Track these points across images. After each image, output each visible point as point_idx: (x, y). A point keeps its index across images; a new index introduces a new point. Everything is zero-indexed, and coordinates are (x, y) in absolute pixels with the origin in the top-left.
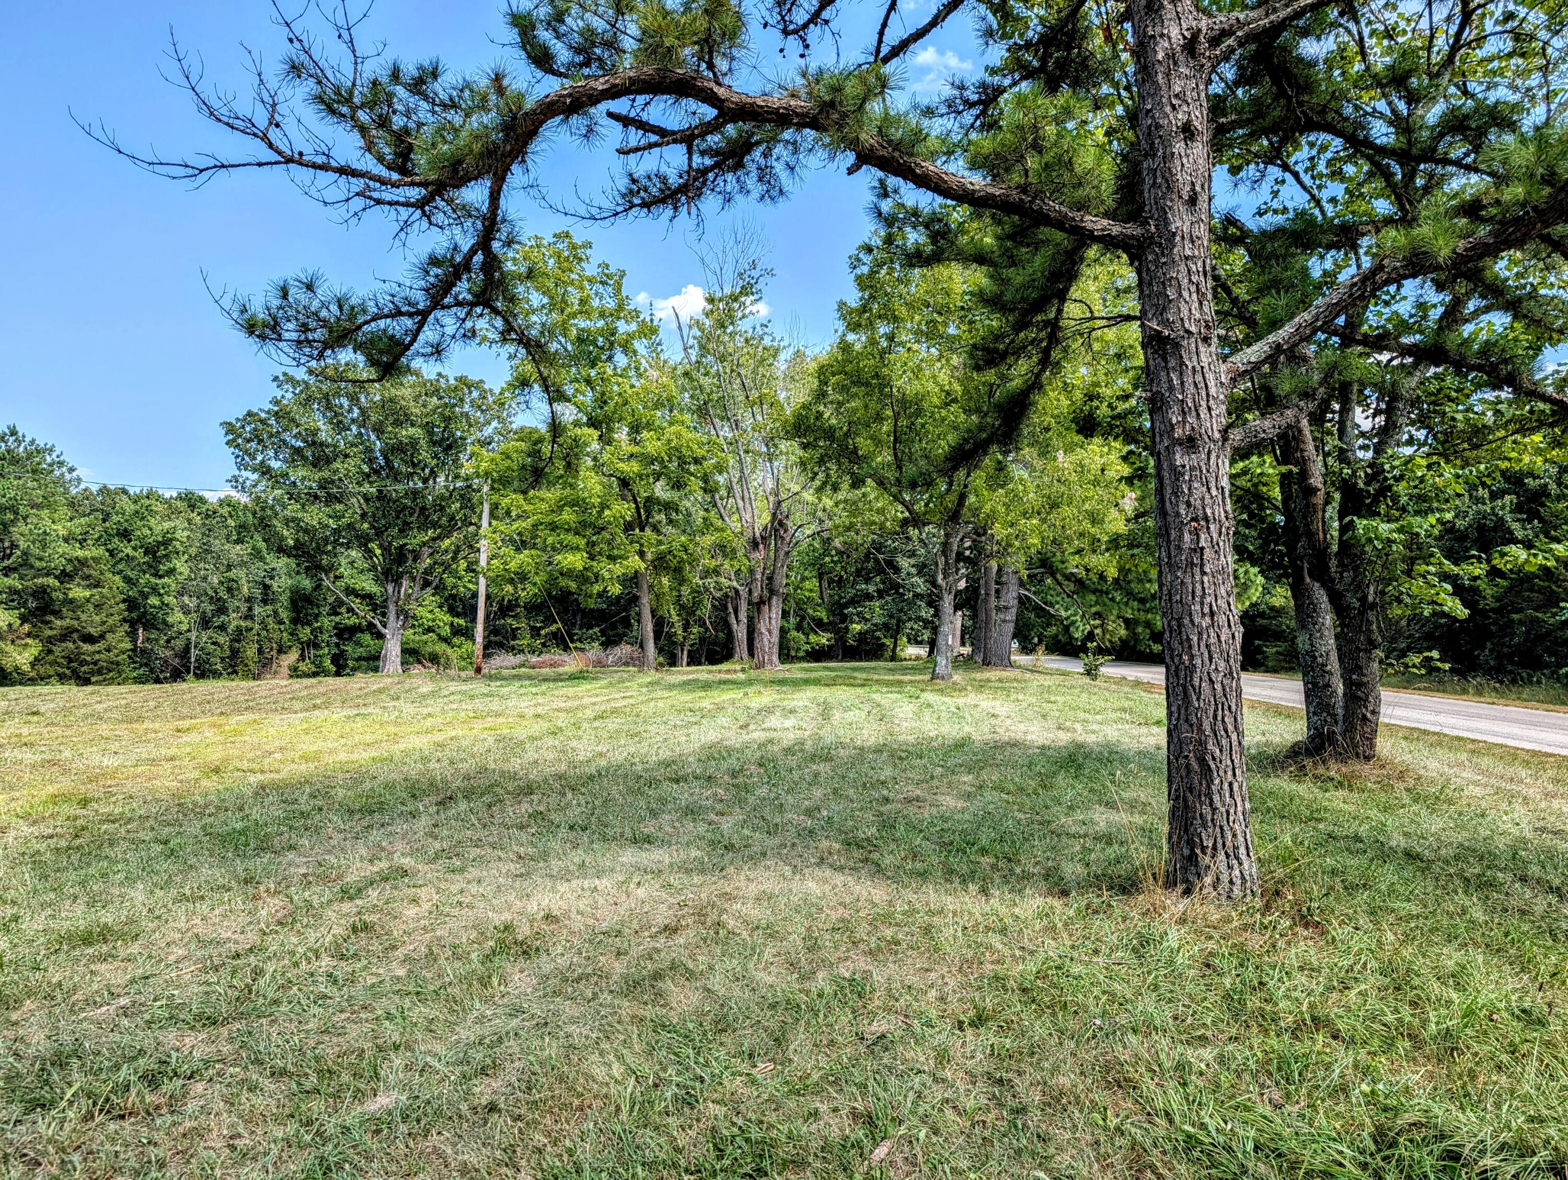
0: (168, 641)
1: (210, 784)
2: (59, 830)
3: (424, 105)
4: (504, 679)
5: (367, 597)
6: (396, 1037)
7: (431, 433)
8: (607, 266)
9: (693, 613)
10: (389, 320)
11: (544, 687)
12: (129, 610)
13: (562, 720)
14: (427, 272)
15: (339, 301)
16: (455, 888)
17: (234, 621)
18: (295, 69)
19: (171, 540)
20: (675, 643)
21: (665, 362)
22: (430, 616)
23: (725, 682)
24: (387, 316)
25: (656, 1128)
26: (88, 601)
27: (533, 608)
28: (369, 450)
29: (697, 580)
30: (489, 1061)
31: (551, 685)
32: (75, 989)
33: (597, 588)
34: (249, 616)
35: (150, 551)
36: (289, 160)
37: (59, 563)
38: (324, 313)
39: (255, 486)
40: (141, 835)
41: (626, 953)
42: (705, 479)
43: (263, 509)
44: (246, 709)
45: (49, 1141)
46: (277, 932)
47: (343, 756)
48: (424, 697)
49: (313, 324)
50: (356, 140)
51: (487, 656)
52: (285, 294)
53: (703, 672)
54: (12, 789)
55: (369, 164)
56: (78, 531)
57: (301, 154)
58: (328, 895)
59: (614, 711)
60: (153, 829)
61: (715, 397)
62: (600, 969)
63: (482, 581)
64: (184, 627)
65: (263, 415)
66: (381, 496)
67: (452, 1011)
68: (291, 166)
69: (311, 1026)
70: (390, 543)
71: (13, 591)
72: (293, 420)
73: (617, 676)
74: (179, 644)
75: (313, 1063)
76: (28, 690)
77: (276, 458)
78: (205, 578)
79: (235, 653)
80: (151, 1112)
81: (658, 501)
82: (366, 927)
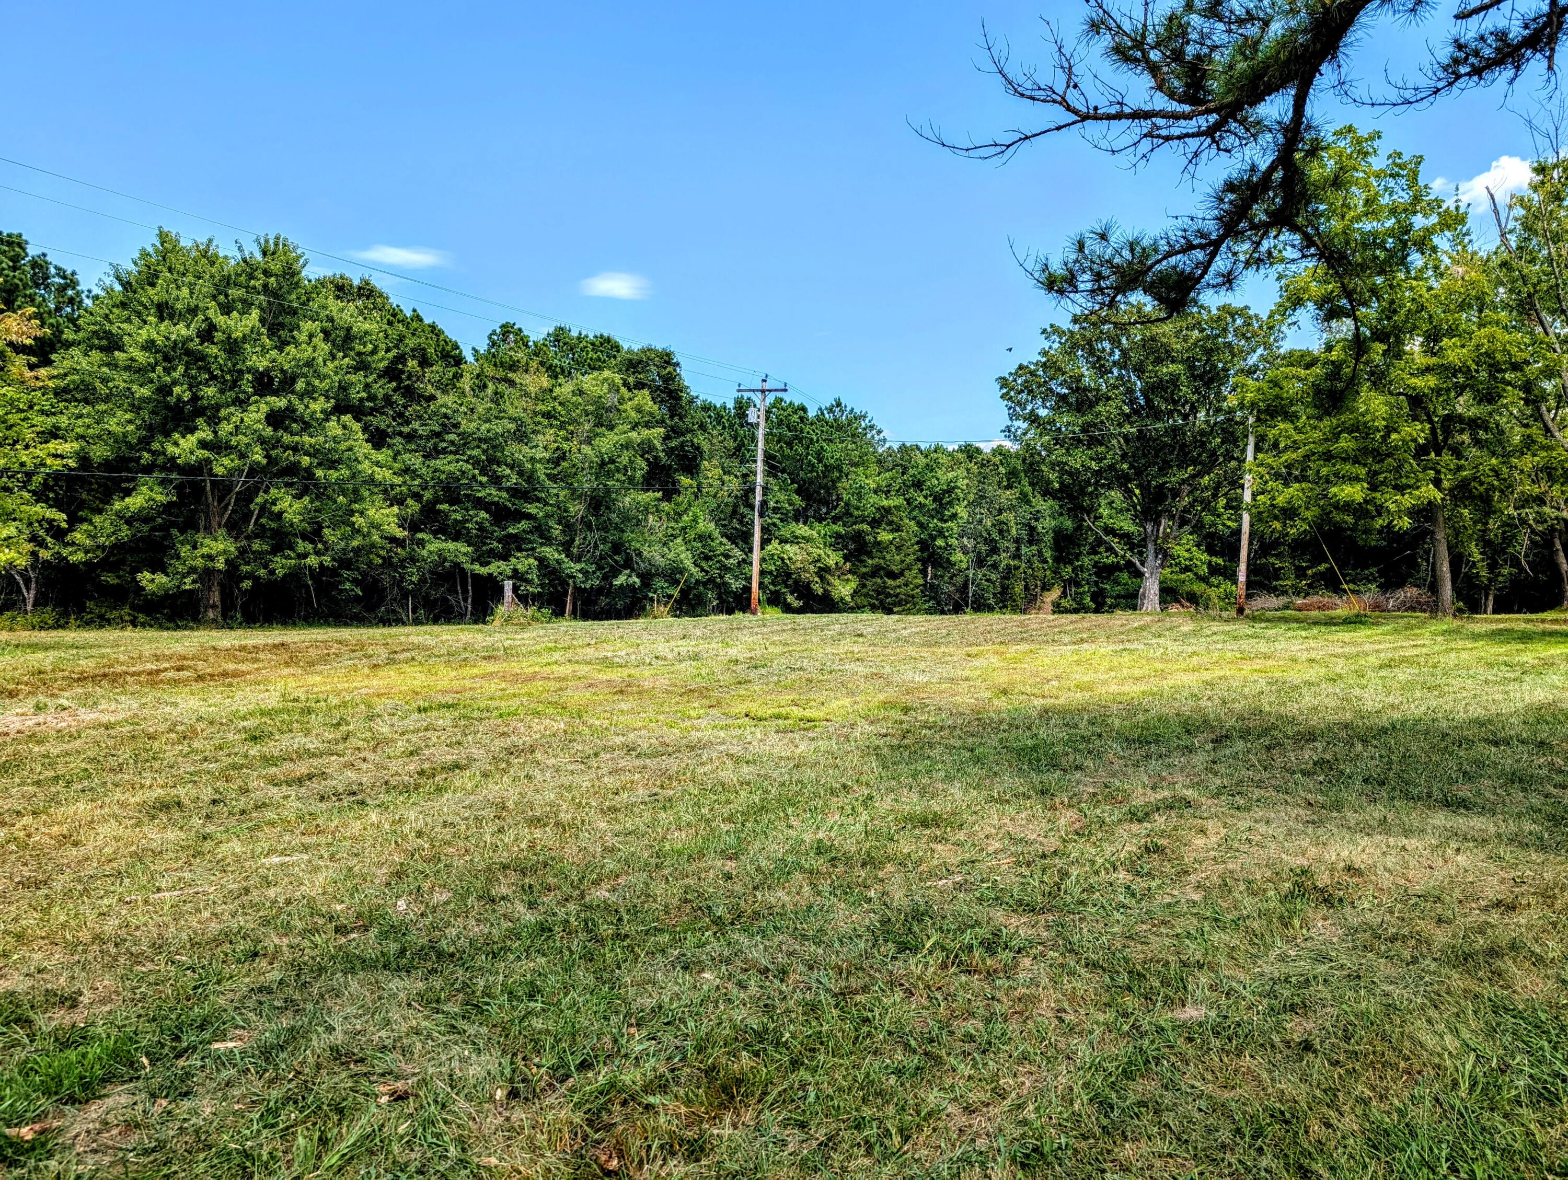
0: (951, 578)
1: (1001, 703)
2: (890, 731)
3: (1221, 26)
4: (1268, 621)
5: (1126, 537)
6: (1198, 956)
7: (1191, 368)
8: (1399, 155)
9: (1503, 551)
10: (1179, 256)
11: (1315, 631)
12: (921, 550)
13: (1340, 667)
14: (1221, 200)
15: (1131, 244)
16: (1242, 825)
17: (1004, 559)
18: (1095, 27)
19: (954, 488)
20: (1479, 587)
21: (1474, 253)
22: (1187, 555)
23: (1552, 634)
24: (1178, 252)
25: (1506, 1116)
26: (891, 543)
27: (1300, 546)
28: (1130, 391)
29: (1511, 511)
30: (1297, 1000)
31: (1323, 629)
32: (921, 861)
33: (1379, 523)
34: (1016, 556)
35: (937, 498)
36: (1085, 117)
37: (870, 511)
38: (1117, 260)
39: (1025, 434)
40: (952, 741)
41: (1449, 922)
42: (1527, 387)
43: (1032, 455)
44: (1022, 640)
45: (919, 978)
46: (1075, 841)
47: (1114, 688)
48: (1185, 635)
49: (1106, 272)
50: (1146, 80)
51: (1249, 596)
52: (1081, 246)
53: (1518, 621)
54: (853, 694)
55: (1161, 102)
56: (884, 484)
57: (1096, 108)
58: (1117, 815)
59: (1404, 660)
60: (960, 738)
61: (1544, 286)
62: (1418, 933)
63: (1246, 518)
64: (964, 566)
65: (1032, 367)
66: (1141, 436)
67: (1251, 943)
68: (1087, 123)
69: (1115, 930)
70: (1149, 482)
71: (838, 535)
72: (1060, 369)
73: (1402, 622)
74: (959, 580)
75: (1122, 963)
76: (852, 616)
77: (1045, 407)
78: (980, 521)
79: (1005, 589)
80: (990, 974)
81: (1460, 418)
82: (1158, 849)
